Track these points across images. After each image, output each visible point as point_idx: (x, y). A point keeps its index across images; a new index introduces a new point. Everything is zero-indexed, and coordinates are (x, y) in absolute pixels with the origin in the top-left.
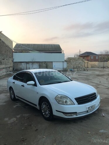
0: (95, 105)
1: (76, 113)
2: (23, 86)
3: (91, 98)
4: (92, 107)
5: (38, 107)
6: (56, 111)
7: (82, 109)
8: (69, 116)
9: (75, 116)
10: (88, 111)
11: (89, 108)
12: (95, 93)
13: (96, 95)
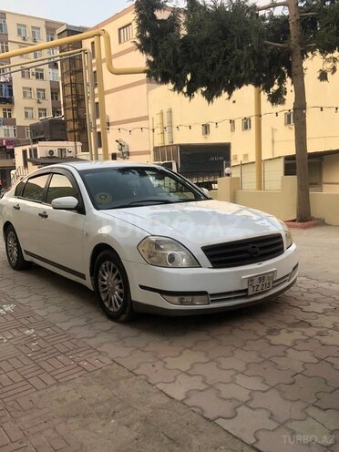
0: (273, 272)
1: (204, 293)
4: (262, 278)
6: (142, 287)
8: (182, 303)
9: (199, 305)
10: (246, 290)
11: (251, 280)
12: (278, 236)
13: (282, 243)
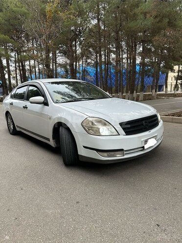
2: (25, 107)
3: (150, 123)
5: (52, 143)
7: (132, 143)
